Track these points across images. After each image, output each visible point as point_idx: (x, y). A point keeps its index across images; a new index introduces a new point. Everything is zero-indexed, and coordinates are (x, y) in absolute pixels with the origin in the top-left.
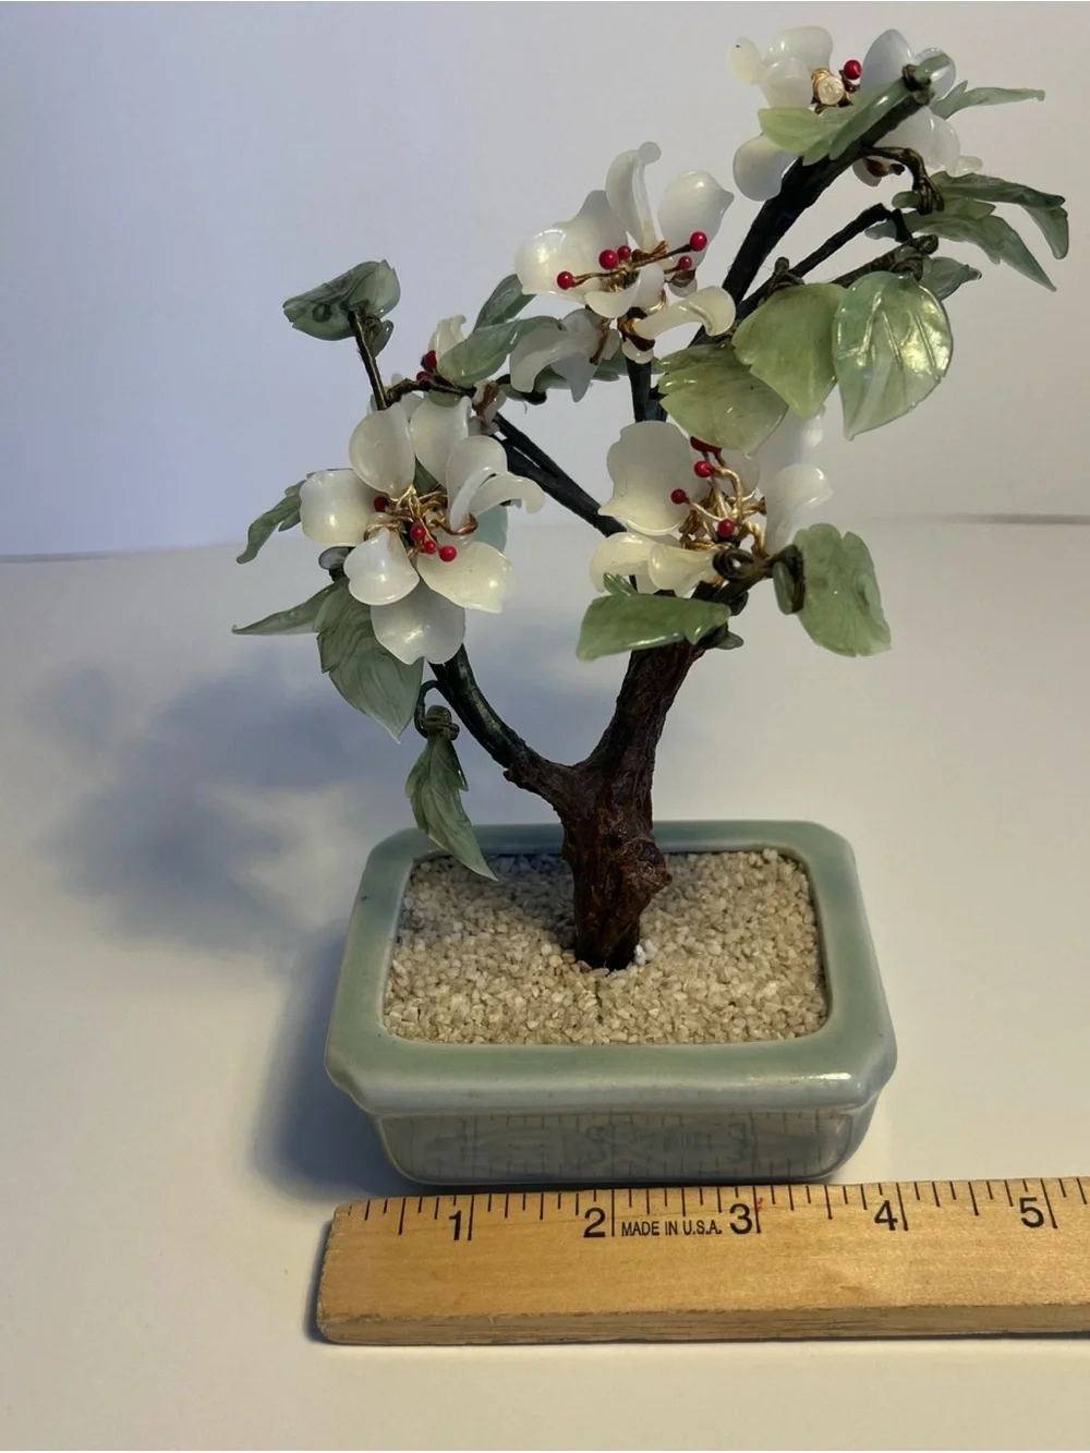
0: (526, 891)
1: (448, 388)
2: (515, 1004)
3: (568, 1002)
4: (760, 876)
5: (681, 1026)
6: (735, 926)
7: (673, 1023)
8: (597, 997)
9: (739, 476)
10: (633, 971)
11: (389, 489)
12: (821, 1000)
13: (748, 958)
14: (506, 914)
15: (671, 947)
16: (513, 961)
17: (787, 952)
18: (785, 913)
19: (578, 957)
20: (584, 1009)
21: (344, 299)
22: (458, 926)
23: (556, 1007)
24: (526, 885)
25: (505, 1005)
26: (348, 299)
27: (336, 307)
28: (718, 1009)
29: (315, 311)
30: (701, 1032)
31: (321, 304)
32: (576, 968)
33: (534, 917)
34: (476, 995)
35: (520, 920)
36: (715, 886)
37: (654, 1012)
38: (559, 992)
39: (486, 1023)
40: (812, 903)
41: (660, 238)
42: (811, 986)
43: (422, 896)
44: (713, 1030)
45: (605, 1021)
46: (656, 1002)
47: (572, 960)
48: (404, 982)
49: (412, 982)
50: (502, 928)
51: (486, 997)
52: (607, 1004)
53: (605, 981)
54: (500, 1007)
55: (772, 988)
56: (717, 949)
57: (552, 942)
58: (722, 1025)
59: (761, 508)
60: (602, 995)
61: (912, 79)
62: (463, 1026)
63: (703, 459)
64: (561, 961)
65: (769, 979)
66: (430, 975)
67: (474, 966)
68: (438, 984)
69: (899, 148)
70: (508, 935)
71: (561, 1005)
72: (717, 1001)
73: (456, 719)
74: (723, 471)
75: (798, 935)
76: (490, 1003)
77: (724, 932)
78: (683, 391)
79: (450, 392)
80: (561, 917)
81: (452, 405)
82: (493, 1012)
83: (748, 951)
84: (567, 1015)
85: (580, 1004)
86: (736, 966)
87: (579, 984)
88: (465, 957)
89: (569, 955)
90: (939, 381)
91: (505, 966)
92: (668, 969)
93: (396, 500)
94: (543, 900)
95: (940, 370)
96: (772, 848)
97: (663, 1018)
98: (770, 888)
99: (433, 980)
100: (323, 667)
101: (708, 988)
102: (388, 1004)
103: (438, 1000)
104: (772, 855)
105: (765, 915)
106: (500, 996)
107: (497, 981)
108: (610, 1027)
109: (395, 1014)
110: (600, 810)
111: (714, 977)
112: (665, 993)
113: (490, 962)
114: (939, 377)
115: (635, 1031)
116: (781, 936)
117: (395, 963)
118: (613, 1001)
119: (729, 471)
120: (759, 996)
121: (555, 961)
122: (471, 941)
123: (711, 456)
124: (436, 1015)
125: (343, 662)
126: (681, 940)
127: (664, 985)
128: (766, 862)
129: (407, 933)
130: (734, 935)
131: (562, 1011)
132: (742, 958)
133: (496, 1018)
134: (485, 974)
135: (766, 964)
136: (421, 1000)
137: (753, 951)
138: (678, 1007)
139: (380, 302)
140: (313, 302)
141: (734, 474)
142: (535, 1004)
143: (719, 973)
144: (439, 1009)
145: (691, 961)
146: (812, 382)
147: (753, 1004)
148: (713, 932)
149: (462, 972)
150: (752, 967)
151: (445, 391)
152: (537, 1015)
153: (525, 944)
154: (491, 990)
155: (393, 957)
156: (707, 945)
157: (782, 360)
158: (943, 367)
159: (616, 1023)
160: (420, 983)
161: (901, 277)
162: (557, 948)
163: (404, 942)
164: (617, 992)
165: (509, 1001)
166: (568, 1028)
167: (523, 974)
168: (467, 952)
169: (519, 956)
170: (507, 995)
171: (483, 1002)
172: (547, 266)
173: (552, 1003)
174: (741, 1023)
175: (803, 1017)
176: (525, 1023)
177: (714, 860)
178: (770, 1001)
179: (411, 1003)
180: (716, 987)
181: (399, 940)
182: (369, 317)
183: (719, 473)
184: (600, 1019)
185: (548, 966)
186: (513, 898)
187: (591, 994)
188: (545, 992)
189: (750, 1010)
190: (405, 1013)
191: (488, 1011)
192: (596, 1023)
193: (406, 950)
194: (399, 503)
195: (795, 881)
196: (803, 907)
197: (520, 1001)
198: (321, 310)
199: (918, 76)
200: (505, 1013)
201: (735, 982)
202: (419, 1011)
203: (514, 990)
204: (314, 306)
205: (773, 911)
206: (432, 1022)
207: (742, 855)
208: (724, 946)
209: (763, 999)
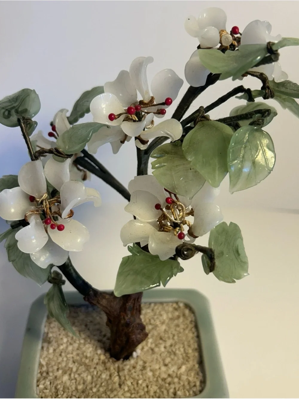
0: (91, 322)
1: (61, 155)
2: (87, 379)
3: (108, 378)
4: (177, 313)
5: (151, 389)
6: (169, 338)
7: (147, 387)
8: (119, 375)
9: (184, 205)
10: (132, 361)
11: (35, 195)
12: (201, 374)
13: (175, 354)
14: (84, 334)
15: (146, 349)
16: (86, 357)
17: (188, 350)
18: (187, 332)
19: (112, 356)
20: (114, 381)
21: (17, 108)
22: (65, 340)
23: (103, 380)
24: (91, 319)
25: (84, 380)
26: (19, 108)
27: (13, 112)
28: (164, 380)
29: (4, 113)
30: (158, 391)
31: (7, 110)
32: (111, 360)
33: (94, 335)
34: (72, 375)
35: (89, 336)
36: (161, 318)
37: (140, 382)
38: (105, 373)
39: (76, 389)
40: (196, 327)
41: (151, 95)
42: (197, 366)
43: (52, 325)
44: (162, 390)
45: (122, 387)
46: (141, 376)
47: (109, 357)
48: (44, 369)
49: (47, 367)
50: (82, 341)
51: (76, 376)
52: (123, 378)
53: (121, 366)
54: (82, 382)
55: (184, 368)
56: (163, 349)
57: (101, 348)
58: (166, 387)
59: (191, 213)
60: (121, 374)
61: (271, 48)
62: (67, 391)
63: (170, 197)
64: (105, 357)
65: (183, 364)
66: (55, 365)
67: (71, 360)
68: (58, 369)
69: (259, 73)
70: (85, 345)
71: (105, 379)
72: (164, 376)
73: (64, 278)
74: (178, 203)
75: (192, 342)
76: (78, 379)
77: (165, 341)
78: (162, 168)
79: (62, 157)
80: (105, 336)
81: (63, 161)
82: (79, 384)
83: (174, 350)
84: (108, 385)
85: (113, 378)
86: (170, 357)
87: (112, 368)
88: (68, 356)
89: (108, 355)
90: (270, 173)
91: (84, 360)
92: (145, 360)
93: (38, 200)
94: (97, 327)
95: (270, 168)
96: (181, 302)
97: (144, 385)
98: (181, 320)
99: (56, 368)
100: (9, 260)
101: (160, 368)
102: (38, 381)
103: (58, 378)
104: (181, 305)
105: (180, 333)
106: (82, 375)
107: (80, 368)
108: (124, 390)
109: (41, 386)
110: (122, 313)
111: (162, 363)
112: (144, 372)
113: (78, 358)
114: (270, 172)
115: (133, 392)
116: (186, 343)
117: (41, 360)
118: (125, 376)
119: (180, 204)
120: (179, 373)
121: (103, 357)
122: (70, 348)
123: (173, 195)
124: (57, 385)
125: (17, 259)
126: (149, 345)
127: (144, 368)
128: (179, 307)
129: (45, 345)
130: (169, 343)
131: (106, 382)
132: (172, 353)
133: (80, 387)
134: (76, 364)
135: (181, 357)
136: (51, 378)
137: (176, 350)
138: (149, 378)
139: (32, 110)
140: (3, 108)
141: (183, 205)
142: (95, 379)
143: (164, 360)
144: (59, 382)
145: (153, 356)
146: (217, 172)
147: (177, 377)
148: (161, 342)
149: (67, 364)
150: (176, 358)
151: (60, 156)
152: (96, 385)
153: (91, 349)
154: (79, 372)
155: (41, 356)
156: (159, 348)
157: (204, 160)
158: (272, 167)
159: (126, 389)
160: (50, 370)
161: (256, 128)
162: (103, 351)
163: (45, 349)
164: (126, 372)
165: (85, 378)
166: (108, 391)
167: (90, 364)
168: (68, 353)
169: (89, 355)
170: (84, 375)
171: (76, 379)
172: (104, 109)
173: (102, 379)
174: (172, 386)
175: (195, 382)
176: (91, 389)
177: (160, 307)
178: (183, 375)
179: (47, 380)
180: (163, 369)
181: (42, 348)
182: (27, 119)
183: (176, 203)
184: (120, 385)
185: (99, 359)
186: (86, 325)
187: (116, 374)
188: (99, 373)
189: (176, 380)
190: (45, 385)
191: (77, 383)
192: (119, 389)
193: (45, 353)
194: (40, 202)
195: (190, 317)
196: (194, 330)
197: (89, 378)
198: (6, 113)
199: (274, 48)
200: (84, 383)
201: (170, 365)
202: (51, 383)
203: (87, 372)
204: (3, 110)
205: (182, 331)
206: (56, 388)
207: (171, 304)
208: (165, 347)
209: (181, 374)
